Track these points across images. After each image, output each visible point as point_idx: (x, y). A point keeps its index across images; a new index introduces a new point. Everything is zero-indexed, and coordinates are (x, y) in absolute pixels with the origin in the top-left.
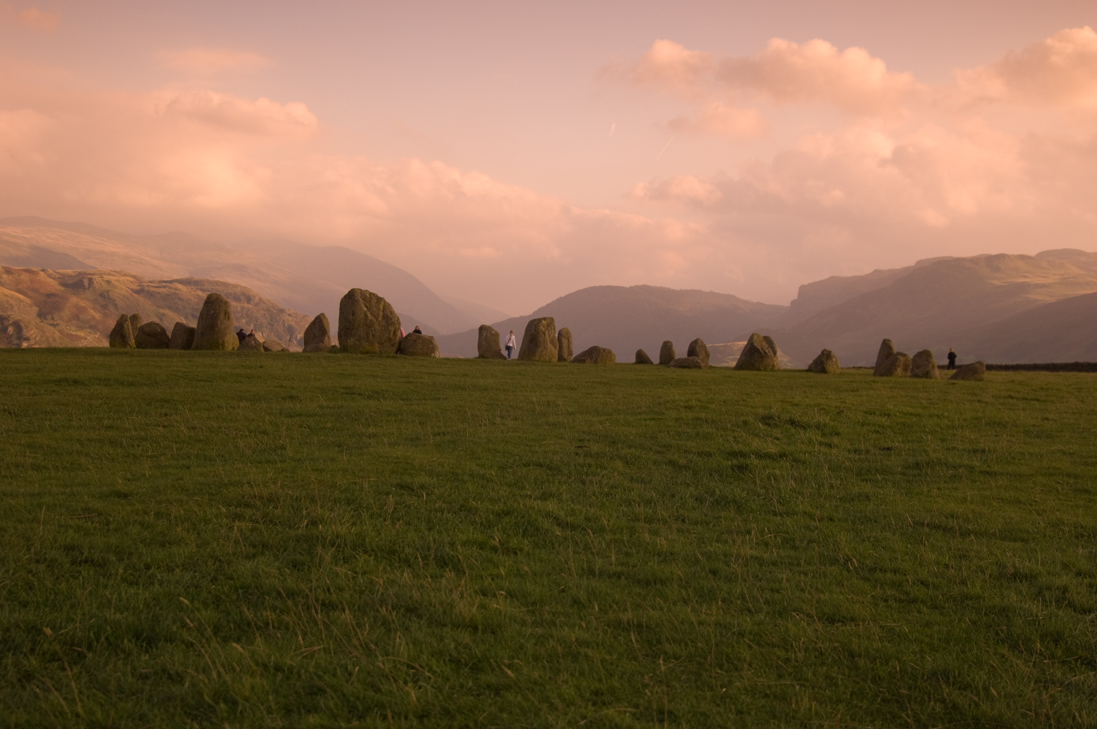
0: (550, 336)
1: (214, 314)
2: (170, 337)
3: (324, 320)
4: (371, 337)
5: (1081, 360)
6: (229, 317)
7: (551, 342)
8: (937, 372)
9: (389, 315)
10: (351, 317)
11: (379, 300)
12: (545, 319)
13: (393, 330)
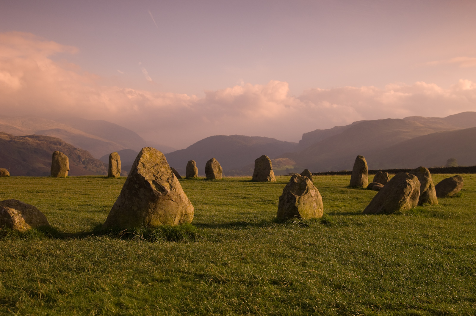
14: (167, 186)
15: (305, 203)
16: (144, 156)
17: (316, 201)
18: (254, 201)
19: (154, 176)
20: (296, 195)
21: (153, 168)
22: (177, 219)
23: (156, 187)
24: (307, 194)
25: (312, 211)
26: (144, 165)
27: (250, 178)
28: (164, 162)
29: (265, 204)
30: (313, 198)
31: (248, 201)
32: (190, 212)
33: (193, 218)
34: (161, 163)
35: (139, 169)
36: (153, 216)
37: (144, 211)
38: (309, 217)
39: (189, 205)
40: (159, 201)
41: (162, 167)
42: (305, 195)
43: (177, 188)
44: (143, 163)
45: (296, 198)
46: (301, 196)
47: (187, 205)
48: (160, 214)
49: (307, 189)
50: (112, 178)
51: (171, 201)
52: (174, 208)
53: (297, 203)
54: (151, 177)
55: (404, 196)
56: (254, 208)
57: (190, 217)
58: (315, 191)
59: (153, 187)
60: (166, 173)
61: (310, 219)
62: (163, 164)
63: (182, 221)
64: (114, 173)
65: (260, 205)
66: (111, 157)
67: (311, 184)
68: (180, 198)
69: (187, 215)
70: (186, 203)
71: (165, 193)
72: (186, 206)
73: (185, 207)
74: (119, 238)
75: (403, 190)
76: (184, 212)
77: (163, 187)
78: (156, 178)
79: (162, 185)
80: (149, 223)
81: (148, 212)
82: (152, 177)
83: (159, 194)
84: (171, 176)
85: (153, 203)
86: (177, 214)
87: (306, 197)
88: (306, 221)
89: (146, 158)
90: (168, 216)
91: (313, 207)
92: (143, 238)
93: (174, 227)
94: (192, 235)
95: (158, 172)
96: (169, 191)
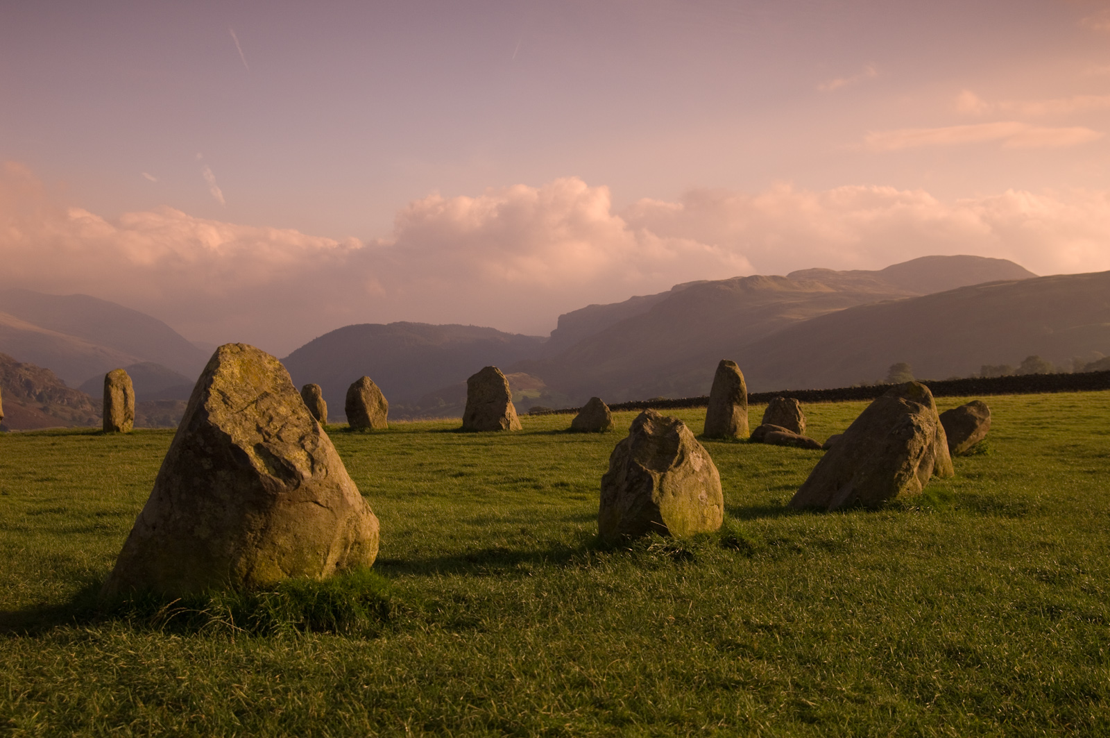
14: (299, 459)
15: (678, 490)
16: (226, 371)
17: (705, 483)
18: (487, 482)
19: (259, 429)
20: (651, 469)
21: (254, 406)
22: (332, 559)
23: (267, 464)
24: (683, 465)
25: (697, 513)
26: (225, 399)
27: (458, 421)
28: (285, 389)
29: (515, 489)
30: (697, 476)
31: (471, 482)
32: (369, 534)
33: (377, 552)
34: (276, 390)
35: (211, 410)
36: (260, 553)
37: (231, 539)
38: (689, 529)
39: (365, 513)
40: (279, 506)
41: (280, 403)
42: (677, 470)
43: (330, 464)
44: (221, 393)
45: (654, 479)
46: (666, 472)
47: (361, 514)
48: (280, 547)
49: (683, 454)
50: (113, 434)
51: (313, 505)
52: (322, 527)
53: (656, 492)
54: (251, 435)
55: (907, 459)
56: (491, 500)
57: (368, 551)
58: (701, 456)
59: (258, 464)
60: (293, 419)
61: (692, 534)
62: (283, 393)
63: (344, 565)
64: (117, 420)
65: (504, 494)
66: (108, 381)
67: (690, 438)
68: (341, 495)
69: (359, 544)
70: (358, 507)
71: (296, 482)
72: (358, 518)
73: (355, 522)
74: (157, 629)
75: (904, 442)
76: (350, 535)
77: (289, 463)
78: (267, 437)
79: (286, 457)
80: (248, 574)
81: (245, 543)
82: (254, 433)
83: (277, 485)
84: (309, 429)
85: (260, 513)
86: (332, 545)
87: (680, 474)
88: (685, 542)
89: (232, 377)
90: (305, 551)
91: (700, 503)
92: (233, 626)
93: (326, 584)
94: (382, 606)
95: (271, 419)
96: (307, 474)
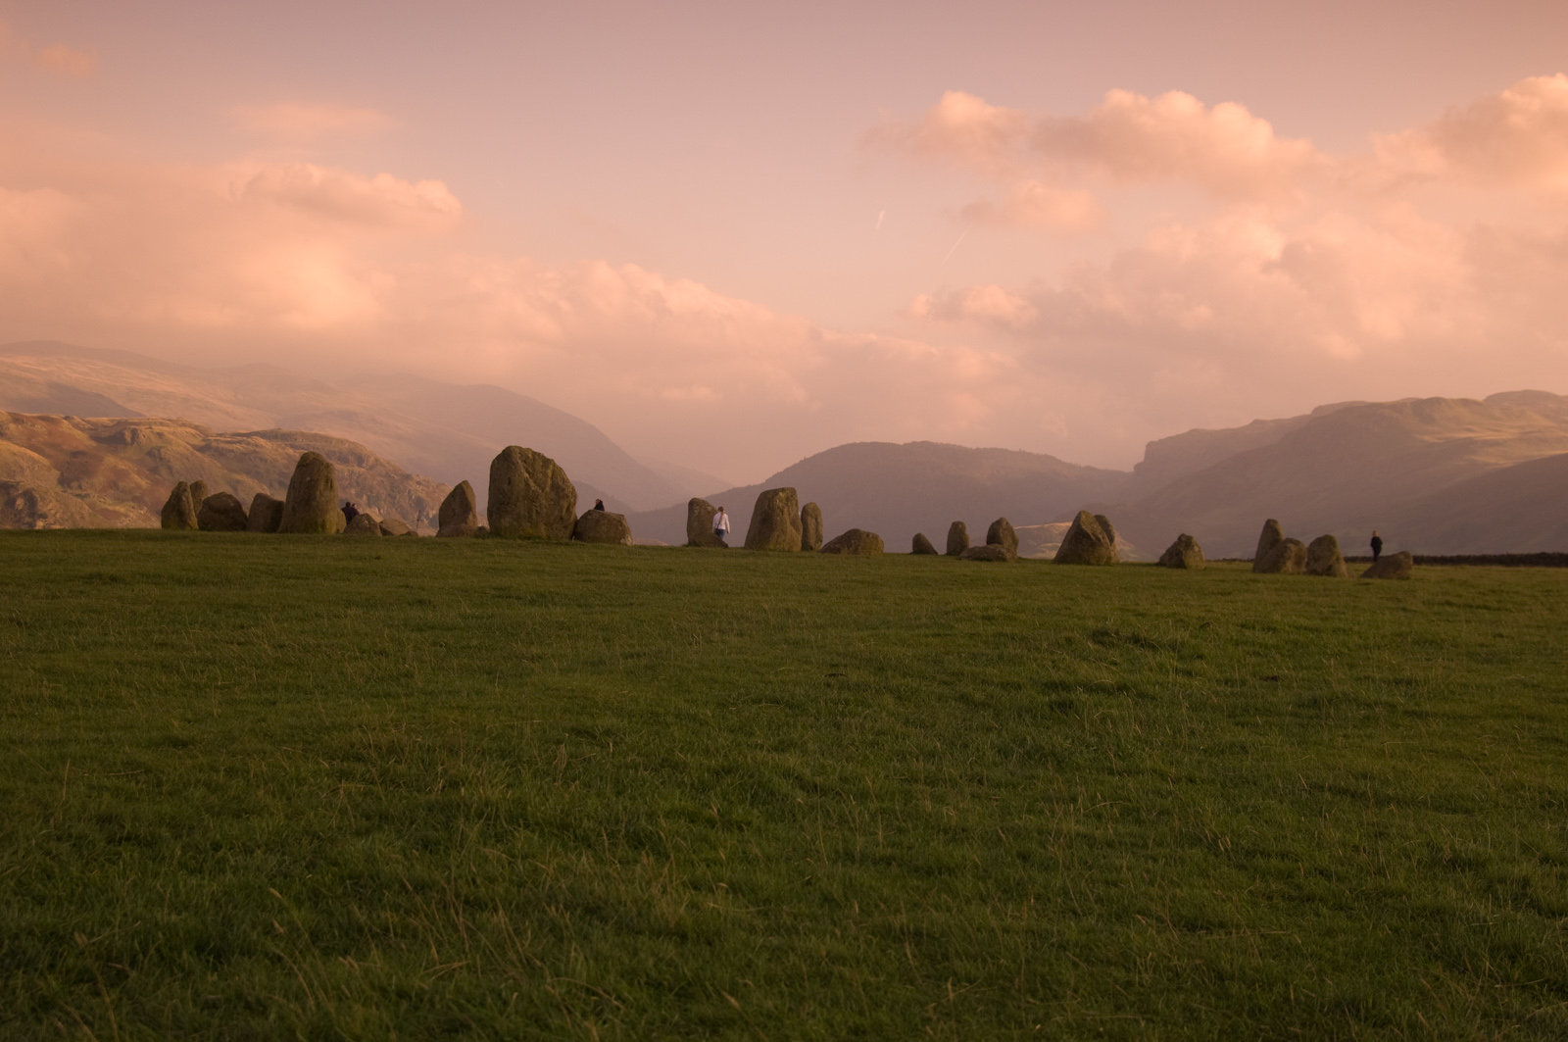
0: (789, 514)
1: (311, 480)
2: (248, 514)
3: (467, 491)
4: (534, 515)
5: (1549, 550)
6: (332, 486)
7: (791, 524)
8: (1343, 567)
9: (561, 483)
10: (506, 487)
11: (547, 462)
12: (783, 490)
13: (566, 505)
